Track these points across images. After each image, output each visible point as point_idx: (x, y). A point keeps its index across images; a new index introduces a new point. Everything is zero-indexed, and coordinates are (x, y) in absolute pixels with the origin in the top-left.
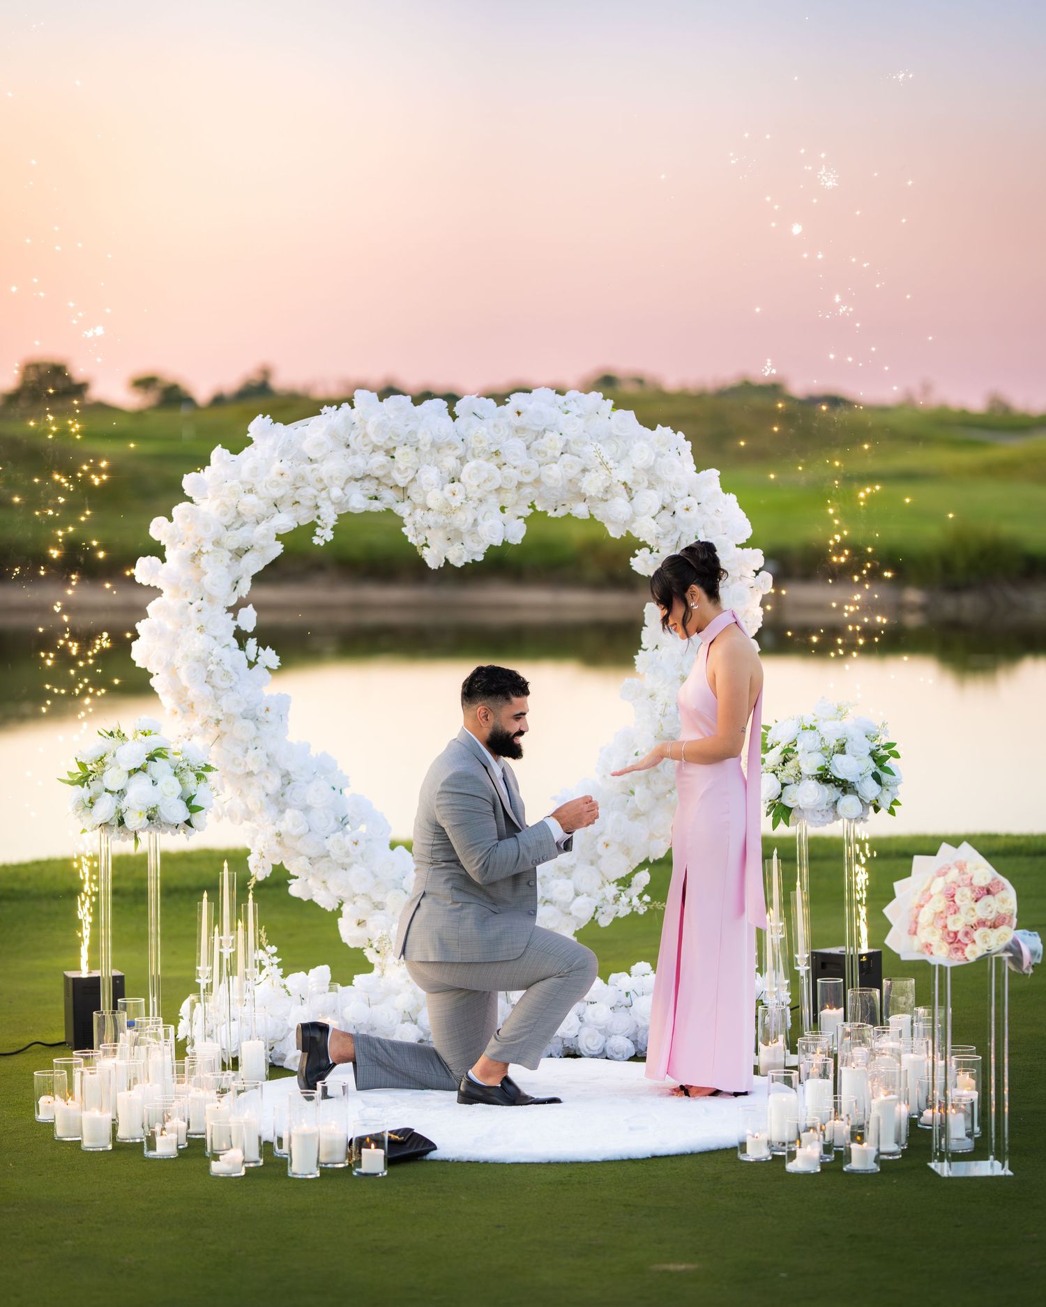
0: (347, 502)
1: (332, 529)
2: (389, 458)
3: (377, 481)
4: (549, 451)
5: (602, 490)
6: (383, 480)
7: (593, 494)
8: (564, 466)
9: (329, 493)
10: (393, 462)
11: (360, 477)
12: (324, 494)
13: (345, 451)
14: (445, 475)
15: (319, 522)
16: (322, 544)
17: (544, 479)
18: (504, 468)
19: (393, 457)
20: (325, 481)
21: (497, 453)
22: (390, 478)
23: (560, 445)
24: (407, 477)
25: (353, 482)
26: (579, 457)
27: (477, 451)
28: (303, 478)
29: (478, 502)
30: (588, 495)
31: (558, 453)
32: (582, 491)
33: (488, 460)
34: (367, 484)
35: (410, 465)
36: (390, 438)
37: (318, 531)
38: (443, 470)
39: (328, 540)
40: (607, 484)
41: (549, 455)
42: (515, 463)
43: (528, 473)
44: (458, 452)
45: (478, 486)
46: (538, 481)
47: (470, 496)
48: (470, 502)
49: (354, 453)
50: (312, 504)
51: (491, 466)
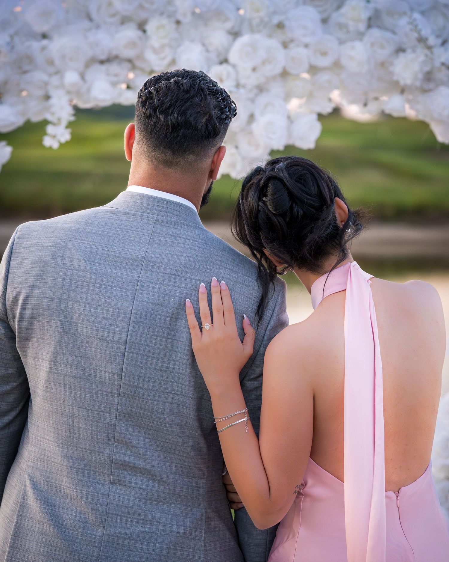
0: (89, 90)
1: (67, 127)
2: (140, 33)
3: (129, 65)
4: (351, 23)
5: (420, 76)
6: (138, 63)
7: (409, 82)
8: (373, 45)
9: (62, 78)
10: (147, 38)
11: (103, 57)
12: (55, 80)
13: (86, 24)
14: (213, 56)
15: (49, 117)
16: (56, 146)
17: (344, 61)
18: (291, 46)
19: (144, 31)
20: (57, 62)
21: (280, 26)
22: (144, 60)
23: (364, 15)
24: (164, 58)
25: (97, 66)
26: (394, 33)
27: (254, 23)
28: (30, 59)
29: (256, 91)
30: (402, 83)
31: (362, 27)
32: (395, 78)
33: (270, 36)
34: (114, 68)
35: (166, 41)
36: (141, 7)
37: (50, 129)
38: (211, 48)
39: (63, 140)
40: (427, 68)
41: (351, 29)
42: (307, 40)
43: (324, 54)
44: (229, 25)
45: (254, 69)
46: (337, 65)
47: (242, 81)
48: (242, 91)
49: (98, 27)
50: (40, 93)
51: (274, 43)
